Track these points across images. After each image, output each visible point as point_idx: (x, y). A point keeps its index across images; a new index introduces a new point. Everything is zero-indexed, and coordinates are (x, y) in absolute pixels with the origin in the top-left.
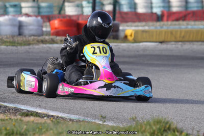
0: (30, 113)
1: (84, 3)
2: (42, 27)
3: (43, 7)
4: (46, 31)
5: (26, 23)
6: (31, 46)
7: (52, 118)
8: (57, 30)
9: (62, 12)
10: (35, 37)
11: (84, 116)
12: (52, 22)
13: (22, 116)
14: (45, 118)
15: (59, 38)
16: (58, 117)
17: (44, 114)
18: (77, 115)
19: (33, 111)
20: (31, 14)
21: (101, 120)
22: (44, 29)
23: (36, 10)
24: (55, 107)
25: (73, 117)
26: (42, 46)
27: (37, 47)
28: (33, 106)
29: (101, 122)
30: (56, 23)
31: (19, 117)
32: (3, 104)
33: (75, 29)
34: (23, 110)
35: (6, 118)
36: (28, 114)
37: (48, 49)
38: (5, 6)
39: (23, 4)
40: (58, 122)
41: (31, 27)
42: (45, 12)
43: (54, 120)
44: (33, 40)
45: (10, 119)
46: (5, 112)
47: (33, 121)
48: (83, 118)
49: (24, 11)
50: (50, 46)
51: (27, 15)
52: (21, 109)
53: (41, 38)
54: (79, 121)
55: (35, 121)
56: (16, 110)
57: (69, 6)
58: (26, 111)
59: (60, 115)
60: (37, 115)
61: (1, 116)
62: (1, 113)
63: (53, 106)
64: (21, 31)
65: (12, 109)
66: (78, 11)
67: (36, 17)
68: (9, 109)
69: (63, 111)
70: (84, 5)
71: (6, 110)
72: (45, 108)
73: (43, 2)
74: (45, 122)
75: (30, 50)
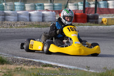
0: (47, 65)
1: (79, 3)
2: (55, 17)
3: (56, 6)
5: (47, 14)
7: (59, 68)
11: (77, 67)
12: (60, 14)
13: (43, 67)
14: (56, 68)
16: (63, 67)
17: (55, 66)
18: (74, 66)
19: (49, 64)
20: (49, 10)
23: (52, 7)
25: (71, 67)
29: (87, 70)
31: (41, 67)
32: (33, 60)
34: (44, 63)
35: (34, 68)
36: (46, 65)
38: (35, 5)
39: (45, 4)
40: (63, 70)
41: (49, 17)
42: (57, 9)
43: (60, 69)
45: (36, 68)
46: (33, 64)
47: (49, 70)
48: (77, 68)
51: (47, 10)
52: (43, 63)
54: (74, 69)
55: (50, 70)
56: (40, 63)
57: (70, 5)
59: (64, 66)
60: (51, 66)
61: (32, 67)
62: (31, 65)
63: (61, 61)
64: (44, 19)
65: (38, 63)
66: (76, 8)
67: (52, 11)
68: (36, 63)
69: (66, 64)
70: (79, 5)
71: (34, 63)
72: (56, 62)
73: (56, 3)
74: (56, 70)
75: (48, 30)
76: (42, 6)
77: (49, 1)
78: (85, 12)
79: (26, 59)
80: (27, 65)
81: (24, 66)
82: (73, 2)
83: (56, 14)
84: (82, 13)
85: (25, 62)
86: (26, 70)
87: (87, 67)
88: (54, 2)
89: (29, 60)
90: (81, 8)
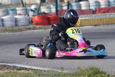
0: (22, 68)
1: (52, 6)
5: (19, 19)
6: (23, 32)
7: (33, 70)
8: (37, 22)
10: (25, 27)
11: (52, 68)
12: (33, 18)
14: (30, 71)
15: (38, 26)
16: (37, 70)
17: (30, 69)
18: (48, 68)
19: (23, 67)
20: (22, 14)
23: (25, 11)
24: (36, 64)
25: (46, 69)
26: (28, 31)
27: (26, 32)
28: (23, 65)
29: (61, 71)
30: (36, 18)
31: (16, 71)
32: (7, 64)
33: (47, 21)
34: (18, 67)
35: (8, 72)
37: (32, 33)
38: (7, 10)
39: (17, 9)
40: (37, 72)
41: (22, 21)
43: (35, 71)
44: (24, 28)
45: (10, 72)
46: (8, 69)
48: (51, 69)
49: (18, 12)
50: (34, 31)
51: (20, 14)
52: (17, 67)
53: (28, 27)
54: (49, 71)
55: (25, 73)
56: (14, 67)
57: (43, 8)
58: (19, 67)
59: (39, 68)
60: (26, 69)
61: (6, 71)
62: (6, 69)
63: (35, 64)
64: (17, 23)
65: (12, 67)
66: (48, 11)
67: (25, 15)
68: (10, 67)
69: (41, 66)
70: (51, 7)
71: (9, 67)
72: (30, 65)
73: (28, 7)
74: (30, 72)
75: (22, 34)
76: (14, 11)
77: (21, 5)
78: (58, 14)
80: (1, 69)
82: (46, 5)
84: (55, 15)
86: (0, 74)
87: (61, 68)
88: (27, 6)
89: (3, 65)
90: (54, 10)
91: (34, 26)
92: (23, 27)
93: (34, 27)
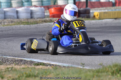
0: (39, 64)
2: (44, 13)
3: (45, 1)
4: (47, 15)
5: (35, 11)
6: (38, 25)
7: (53, 66)
8: (53, 14)
9: (56, 4)
10: (41, 19)
12: (50, 10)
13: (35, 65)
14: (49, 66)
15: (55, 19)
16: (56, 65)
17: (48, 64)
18: (67, 63)
19: (41, 63)
20: (38, 5)
21: (82, 66)
22: (46, 14)
23: (40, 3)
25: (65, 65)
26: (45, 24)
27: (42, 24)
28: (41, 59)
29: (82, 67)
30: (53, 10)
31: (33, 66)
32: (23, 59)
34: (35, 62)
35: (26, 67)
36: (38, 64)
37: (48, 25)
38: (22, 1)
40: (56, 68)
41: (38, 13)
42: (46, 4)
44: (40, 21)
45: (28, 67)
46: (25, 64)
47: (42, 68)
48: (71, 65)
49: (33, 4)
50: (50, 23)
51: (35, 6)
52: (34, 62)
53: (44, 19)
54: (68, 67)
55: (43, 68)
56: (31, 62)
57: (60, 0)
58: (37, 62)
59: (57, 64)
60: (44, 64)
61: (23, 66)
62: (22, 64)
63: (53, 59)
64: (32, 16)
65: (29, 62)
66: (65, 3)
67: (41, 7)
68: (27, 62)
69: (59, 62)
71: (26, 62)
72: (48, 60)
74: (49, 68)
75: (38, 27)
76: (30, 2)
79: (16, 58)
80: (17, 64)
81: (15, 65)
83: (45, 10)
85: (15, 62)
86: (17, 70)
87: (82, 64)
89: (20, 59)
90: (71, 2)
91: (50, 18)
92: (39, 19)
93: (50, 20)
